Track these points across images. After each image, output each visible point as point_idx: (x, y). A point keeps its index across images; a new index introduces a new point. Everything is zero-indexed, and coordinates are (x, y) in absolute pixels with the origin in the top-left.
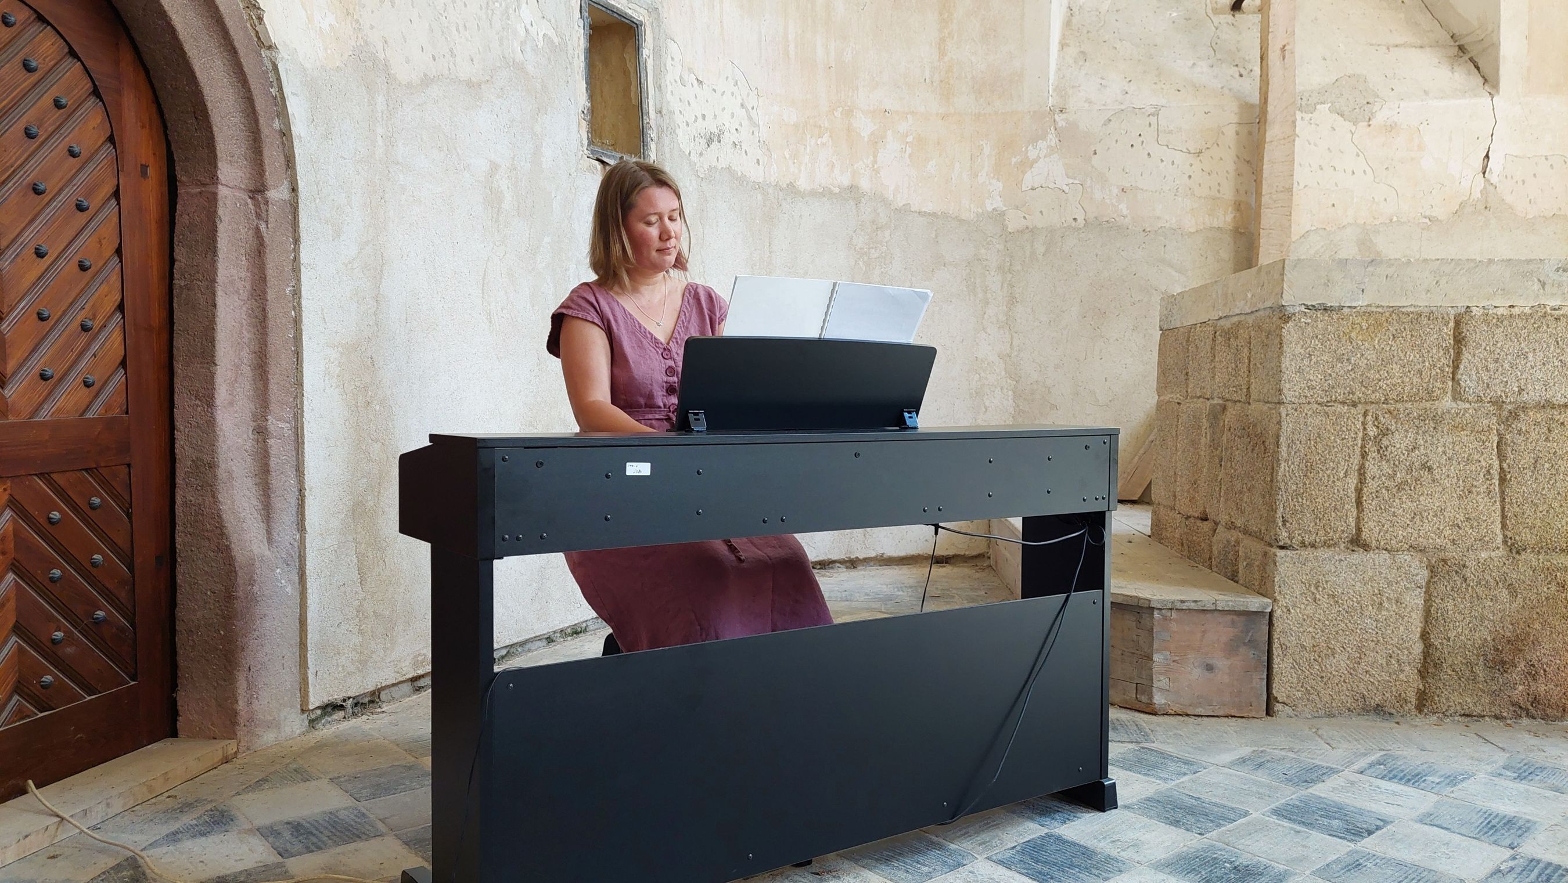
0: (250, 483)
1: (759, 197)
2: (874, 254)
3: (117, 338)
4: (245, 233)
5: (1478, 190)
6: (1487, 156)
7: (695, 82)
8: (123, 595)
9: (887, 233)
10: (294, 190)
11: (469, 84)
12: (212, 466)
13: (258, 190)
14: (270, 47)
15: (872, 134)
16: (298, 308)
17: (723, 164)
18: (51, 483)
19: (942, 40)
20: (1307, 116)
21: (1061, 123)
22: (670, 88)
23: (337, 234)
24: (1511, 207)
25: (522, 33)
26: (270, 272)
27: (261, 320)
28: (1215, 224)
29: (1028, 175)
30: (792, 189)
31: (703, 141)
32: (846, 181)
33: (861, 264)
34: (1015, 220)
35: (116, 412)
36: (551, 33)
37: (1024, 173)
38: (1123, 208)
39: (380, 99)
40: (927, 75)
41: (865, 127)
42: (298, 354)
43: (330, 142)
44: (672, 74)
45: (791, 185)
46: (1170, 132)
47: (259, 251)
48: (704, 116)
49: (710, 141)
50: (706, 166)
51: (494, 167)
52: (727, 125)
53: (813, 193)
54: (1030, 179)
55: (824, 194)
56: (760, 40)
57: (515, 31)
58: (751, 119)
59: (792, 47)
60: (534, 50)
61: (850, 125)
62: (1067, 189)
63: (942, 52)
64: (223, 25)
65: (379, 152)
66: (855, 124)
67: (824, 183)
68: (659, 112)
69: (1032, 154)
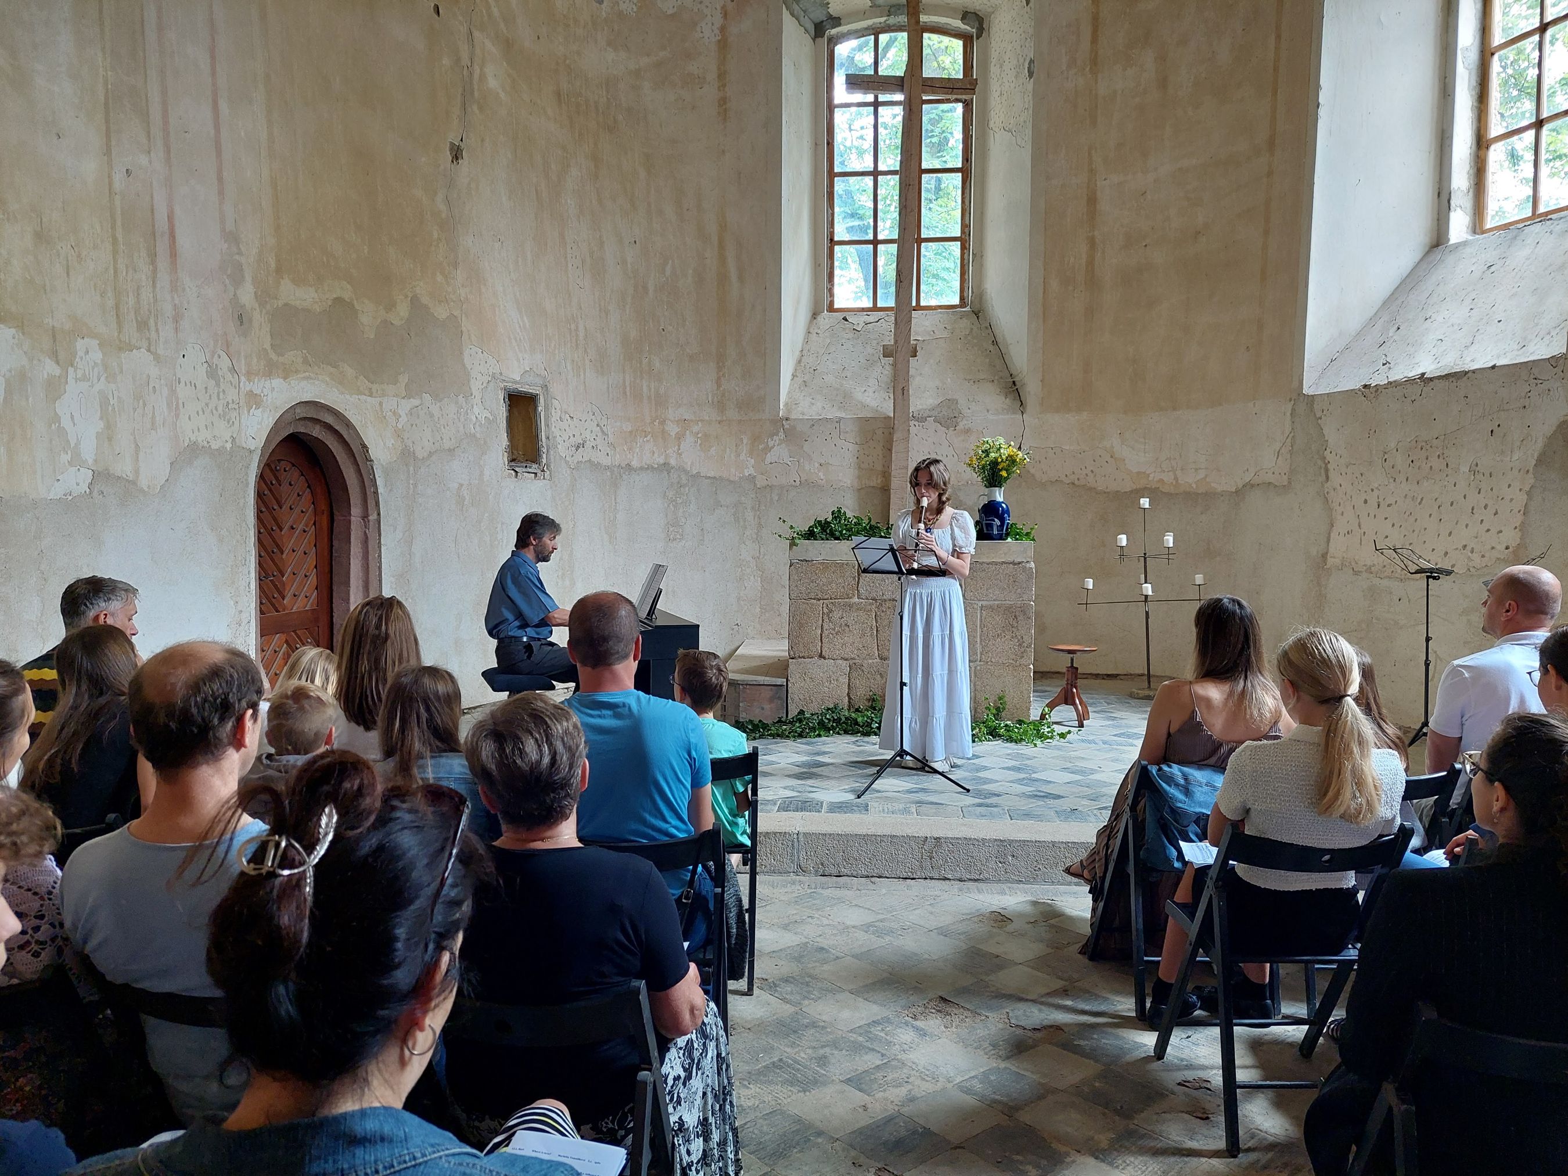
1: (609, 473)
2: (679, 501)
3: (315, 578)
4: (360, 534)
7: (569, 418)
9: (687, 489)
10: (379, 514)
11: (449, 450)
13: (365, 517)
14: (371, 461)
15: (677, 433)
16: (380, 562)
17: (586, 459)
19: (719, 378)
20: (922, 424)
21: (786, 426)
22: (554, 424)
23: (395, 530)
24: (1033, 475)
25: (474, 419)
27: (366, 568)
28: (872, 485)
29: (769, 456)
30: (629, 467)
31: (574, 449)
32: (662, 461)
33: (671, 506)
34: (761, 482)
35: (315, 607)
36: (488, 415)
37: (766, 454)
38: (821, 474)
39: (411, 468)
40: (709, 399)
41: (673, 429)
42: (380, 581)
44: (555, 415)
45: (628, 465)
46: (847, 432)
47: (365, 542)
48: (574, 436)
49: (578, 448)
50: (575, 462)
51: (461, 486)
52: (588, 437)
53: (642, 468)
54: (769, 458)
55: (648, 469)
56: (608, 388)
57: (471, 420)
58: (603, 431)
59: (628, 388)
60: (481, 425)
61: (664, 429)
62: (790, 464)
63: (719, 385)
64: (354, 455)
65: (411, 491)
66: (667, 428)
67: (648, 462)
68: (548, 438)
69: (771, 444)
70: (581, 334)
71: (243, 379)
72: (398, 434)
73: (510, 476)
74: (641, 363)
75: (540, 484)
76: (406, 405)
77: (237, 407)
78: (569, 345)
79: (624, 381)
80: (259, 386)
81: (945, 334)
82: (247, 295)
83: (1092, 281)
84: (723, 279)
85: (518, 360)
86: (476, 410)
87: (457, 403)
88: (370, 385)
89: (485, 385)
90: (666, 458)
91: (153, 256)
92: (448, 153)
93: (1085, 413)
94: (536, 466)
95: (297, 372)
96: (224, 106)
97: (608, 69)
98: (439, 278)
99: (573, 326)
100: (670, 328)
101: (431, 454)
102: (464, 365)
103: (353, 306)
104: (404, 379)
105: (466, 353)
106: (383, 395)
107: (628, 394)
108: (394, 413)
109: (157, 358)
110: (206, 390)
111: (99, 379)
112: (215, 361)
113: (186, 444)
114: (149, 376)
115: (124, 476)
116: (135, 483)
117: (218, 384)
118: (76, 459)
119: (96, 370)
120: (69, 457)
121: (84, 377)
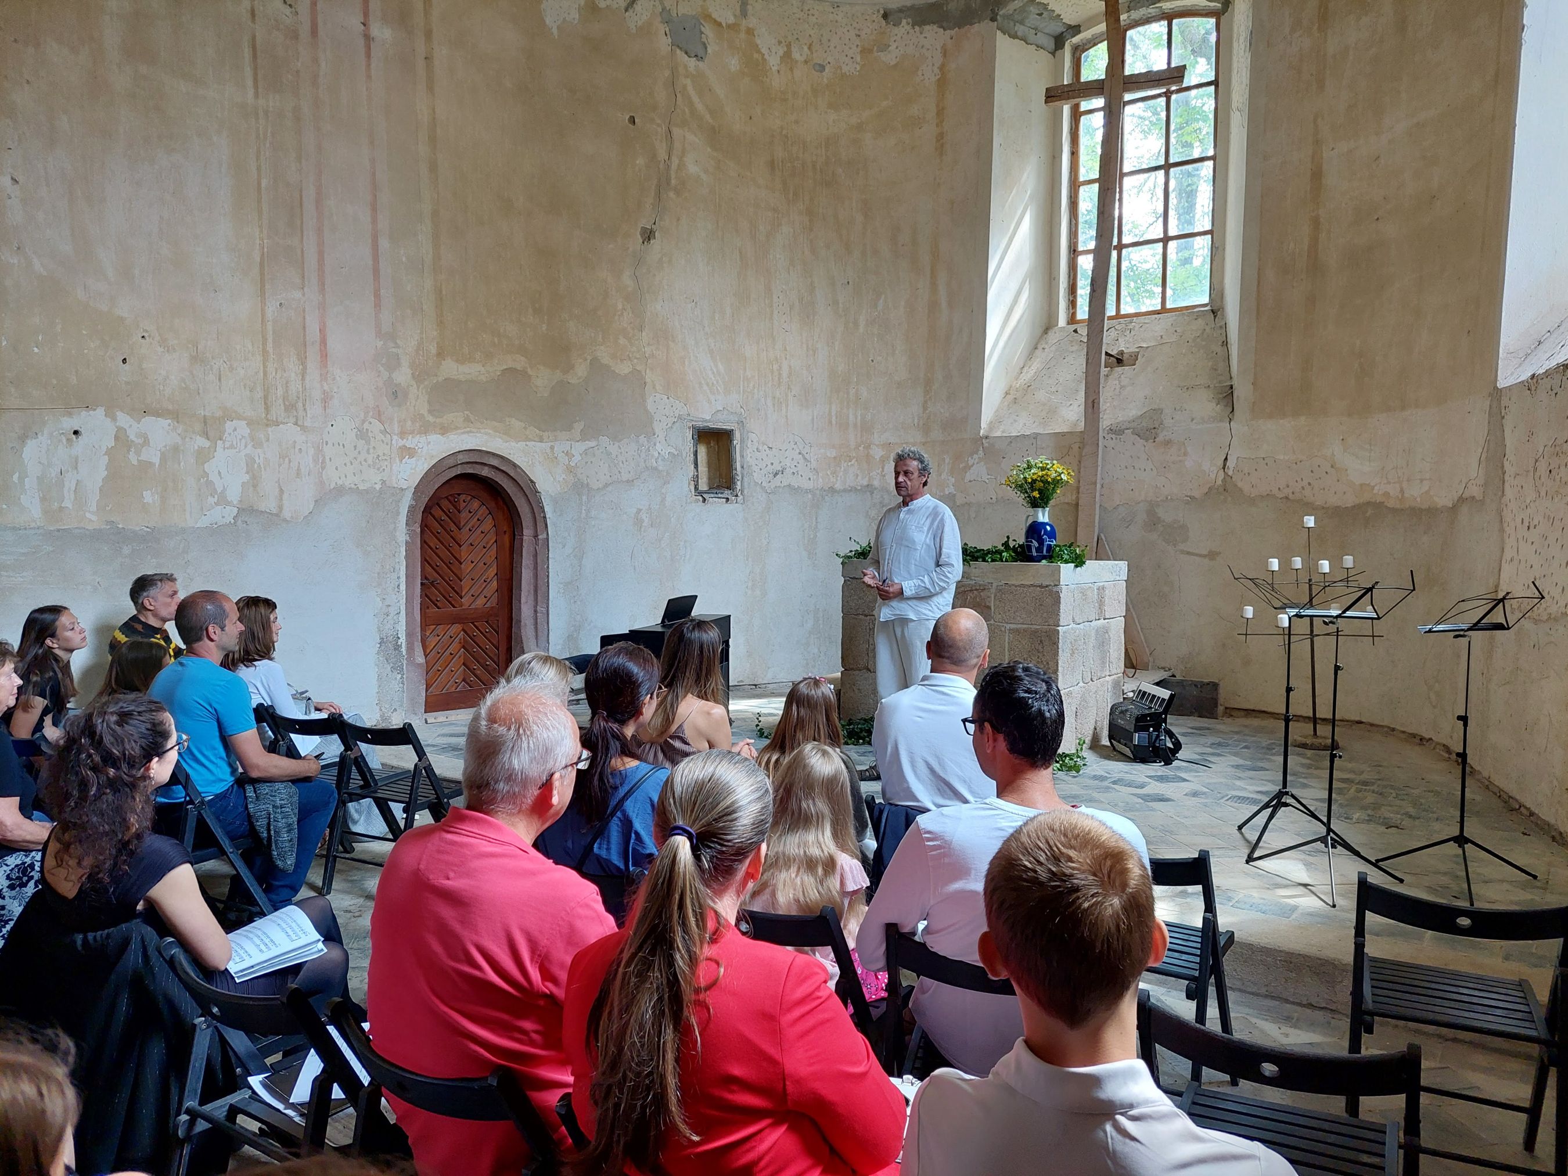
0: (532, 627)
1: (810, 496)
3: (495, 583)
4: (531, 550)
5: (1220, 479)
6: (1226, 459)
7: (767, 449)
8: (496, 659)
10: (547, 535)
11: (628, 481)
12: (520, 621)
13: (536, 536)
14: (538, 493)
15: (882, 456)
16: (548, 572)
17: (785, 483)
18: (475, 626)
19: (926, 402)
20: (1118, 437)
21: (986, 445)
22: (749, 455)
23: (563, 546)
24: (1241, 490)
25: (656, 455)
26: (539, 561)
27: (536, 576)
28: (1066, 501)
29: (968, 474)
30: (832, 490)
31: (771, 475)
32: (865, 483)
34: (961, 500)
35: (494, 605)
36: (673, 451)
37: (966, 472)
39: (584, 498)
40: (916, 421)
41: (877, 453)
42: (548, 586)
44: (752, 447)
45: (831, 488)
46: (1042, 449)
47: (536, 556)
48: (772, 464)
49: (776, 474)
50: (773, 487)
51: (639, 511)
52: (788, 465)
53: (845, 491)
54: (969, 476)
55: (851, 491)
56: (813, 419)
57: (653, 456)
58: (805, 459)
59: (834, 418)
60: (664, 460)
61: (868, 453)
62: (987, 481)
63: (925, 409)
64: (522, 488)
65: (583, 515)
66: (871, 452)
67: (851, 485)
68: (742, 467)
69: (970, 462)
70: (785, 373)
71: (395, 437)
72: (570, 470)
73: (697, 501)
74: (848, 393)
75: (729, 507)
76: (579, 448)
77: (388, 458)
78: (770, 384)
79: (830, 412)
80: (410, 442)
81: (1174, 338)
82: (403, 376)
83: (1315, 267)
84: (933, 306)
85: (709, 402)
86: (659, 447)
87: (638, 442)
88: (541, 433)
89: (669, 425)
90: (869, 480)
91: (303, 360)
92: (639, 236)
93: (1303, 418)
94: (729, 492)
95: (457, 428)
96: (384, 243)
97: (828, 129)
98: (622, 341)
99: (775, 367)
100: (879, 358)
101: (606, 485)
102: (647, 411)
103: (526, 372)
104: (579, 427)
105: (650, 402)
106: (556, 440)
107: (834, 422)
108: (567, 454)
109: (304, 428)
110: (355, 447)
111: (246, 447)
112: (366, 426)
113: (332, 487)
114: (295, 442)
115: (268, 511)
116: (277, 515)
117: (368, 442)
118: (223, 501)
119: (243, 441)
120: (216, 500)
121: (232, 447)
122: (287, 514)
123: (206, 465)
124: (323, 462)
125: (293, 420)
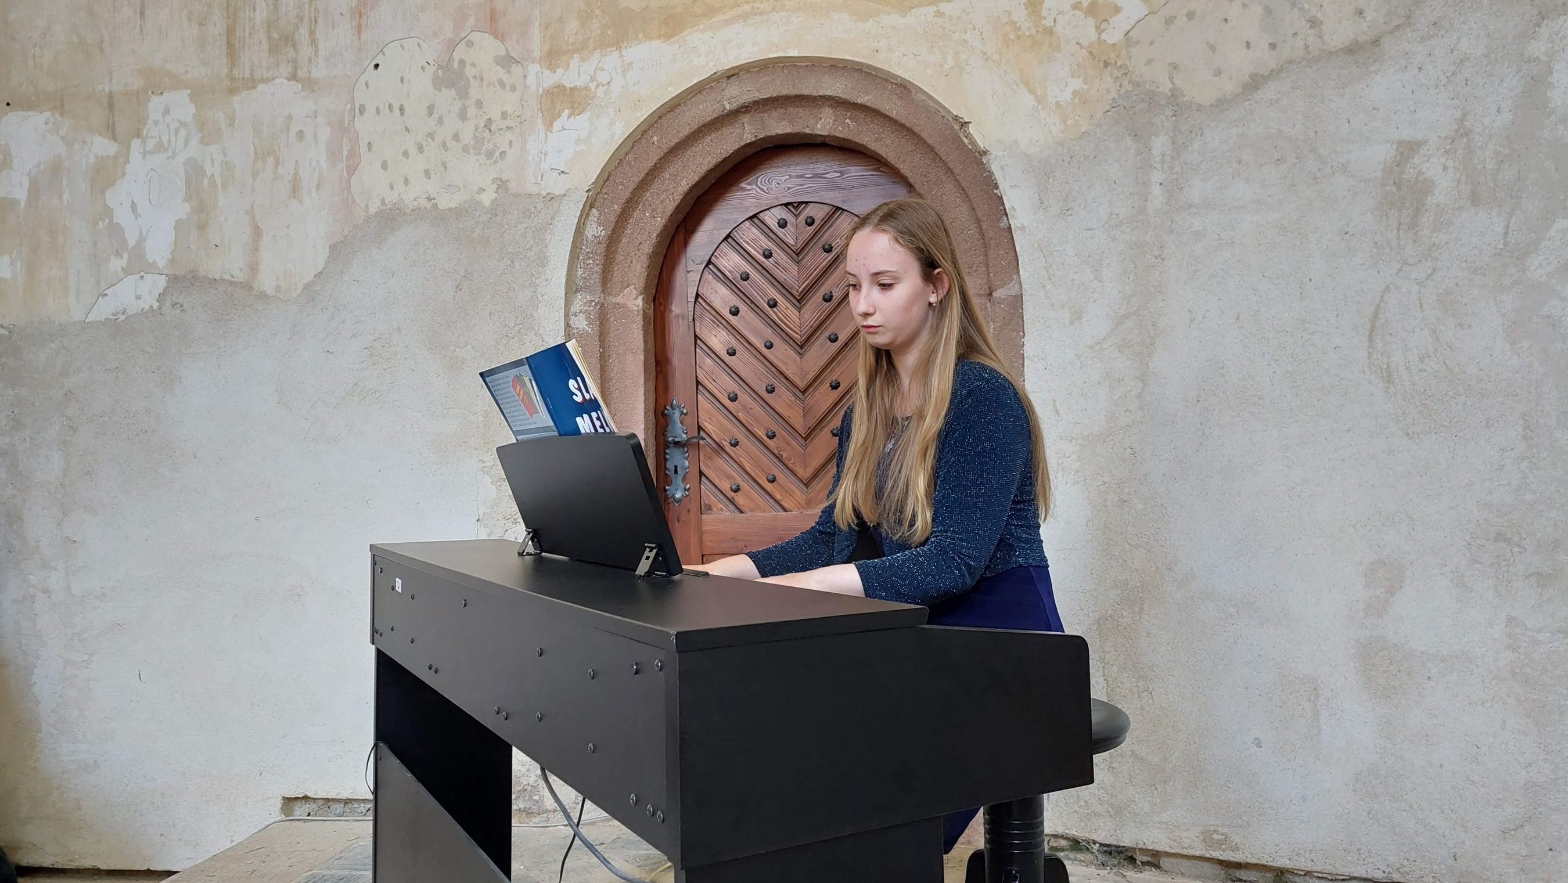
11: (1353, 49)
14: (984, 153)
39: (1160, 141)
43: (1069, 219)
64: (936, 153)
72: (1102, 58)
77: (517, 122)
110: (431, 110)
111: (186, 144)
112: (459, 54)
113: (373, 210)
114: (289, 118)
115: (226, 277)
116: (247, 286)
117: (463, 93)
118: (138, 265)
119: (183, 133)
120: (123, 262)
121: (160, 148)
122: (266, 282)
123: (109, 194)
124: (353, 153)
125: (285, 70)
